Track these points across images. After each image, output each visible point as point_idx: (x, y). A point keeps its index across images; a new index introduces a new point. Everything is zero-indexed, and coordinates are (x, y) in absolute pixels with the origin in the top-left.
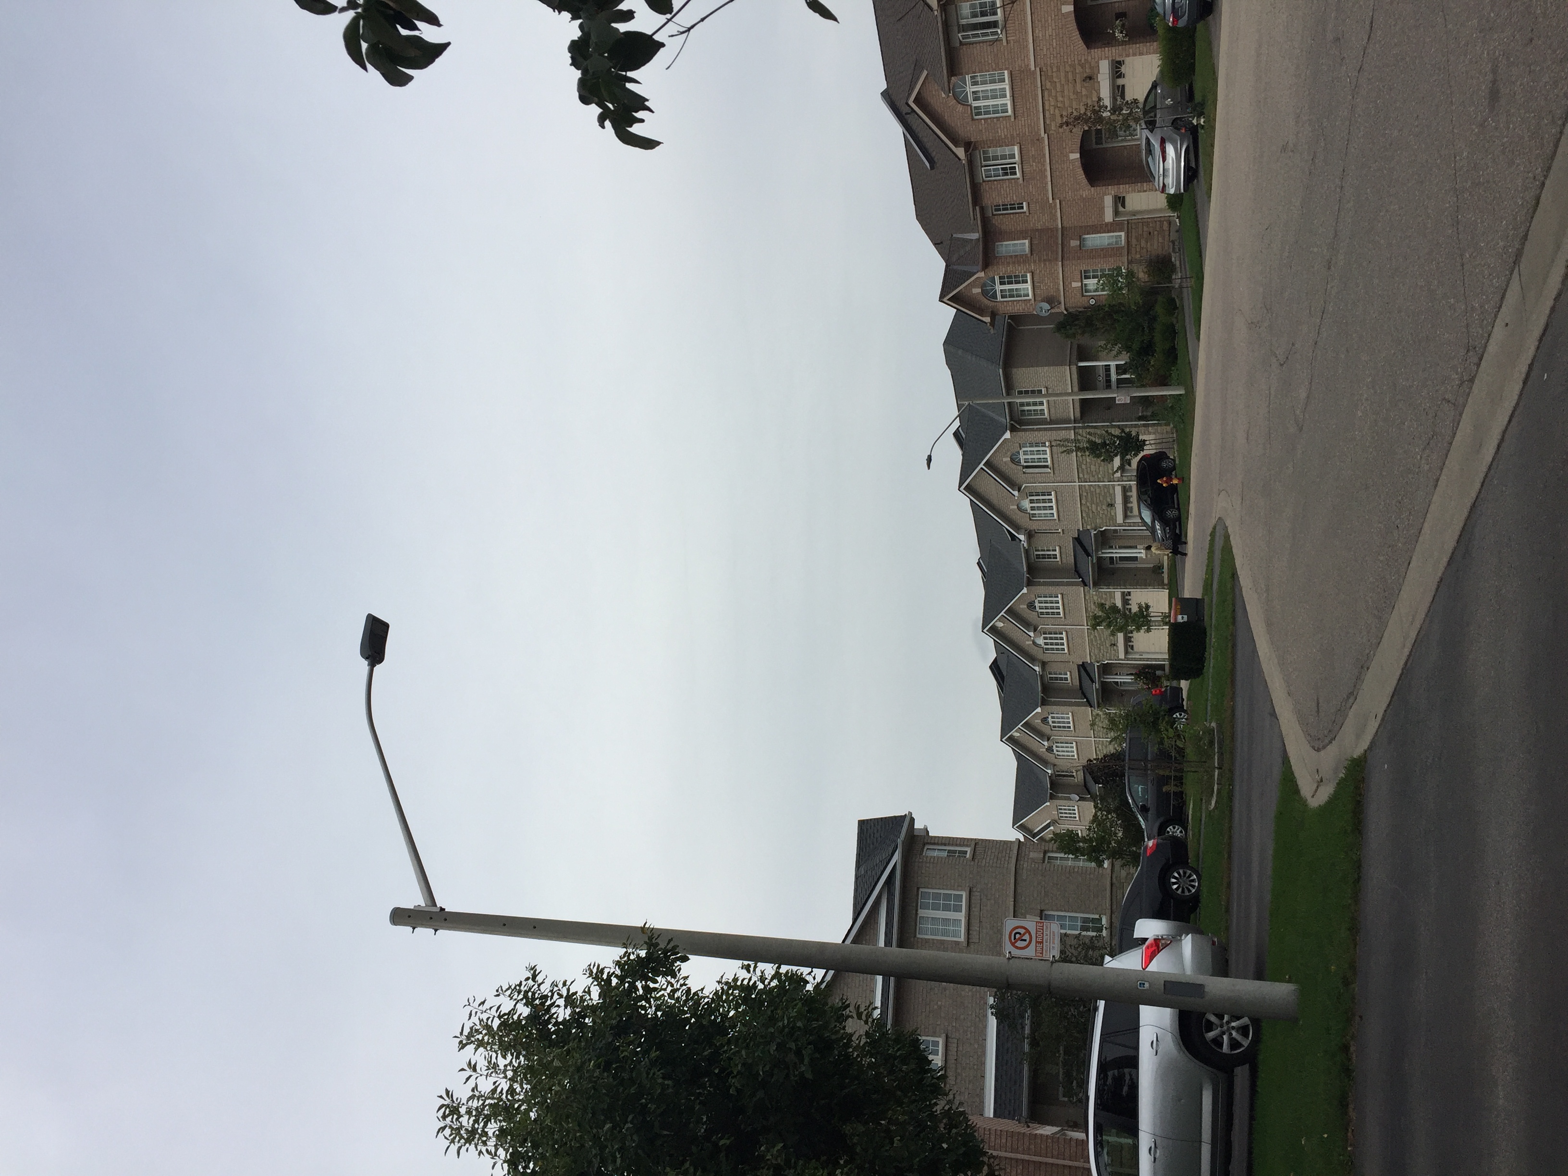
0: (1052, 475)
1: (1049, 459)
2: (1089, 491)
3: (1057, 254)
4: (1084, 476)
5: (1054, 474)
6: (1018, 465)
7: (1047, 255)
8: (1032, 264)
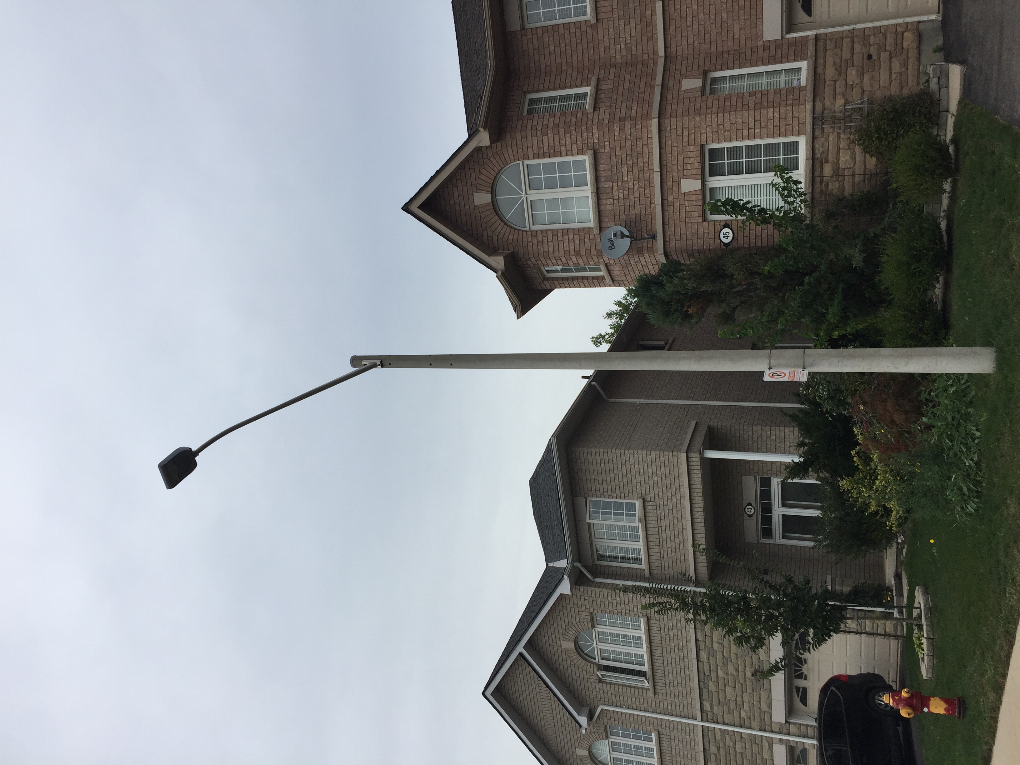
0: (651, 694)
1: (646, 660)
2: (721, 745)
3: (650, 105)
4: (712, 707)
5: (655, 693)
6: (589, 661)
7: (629, 108)
8: (595, 131)
